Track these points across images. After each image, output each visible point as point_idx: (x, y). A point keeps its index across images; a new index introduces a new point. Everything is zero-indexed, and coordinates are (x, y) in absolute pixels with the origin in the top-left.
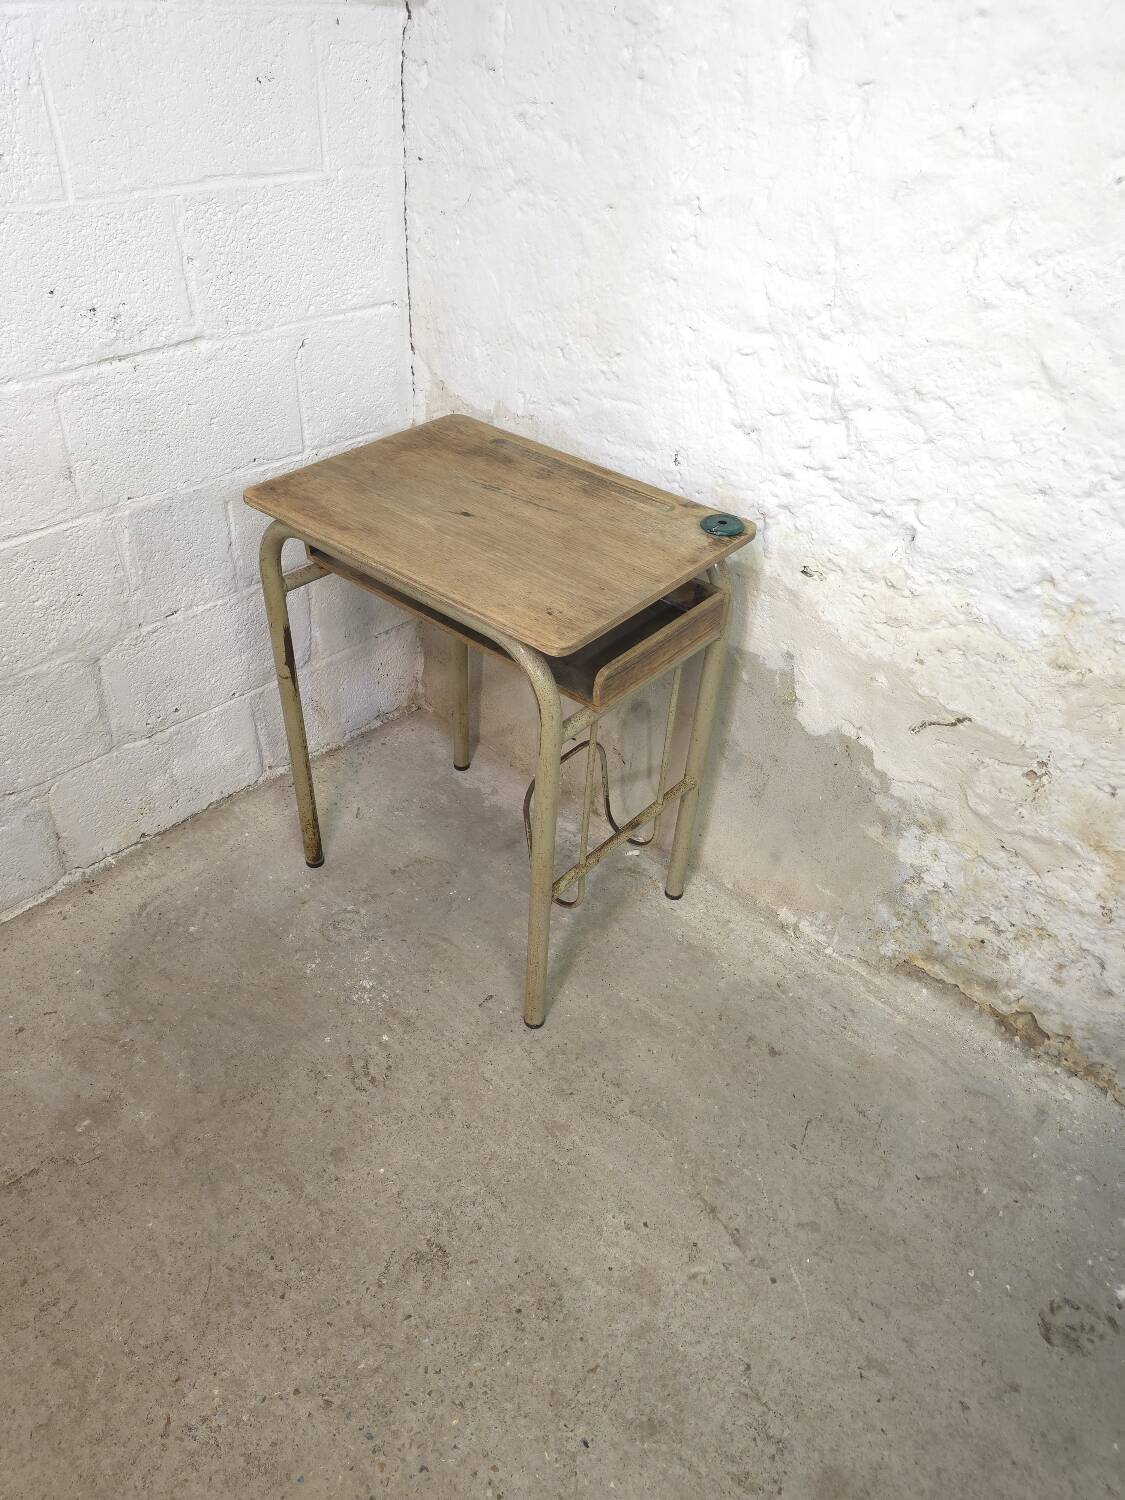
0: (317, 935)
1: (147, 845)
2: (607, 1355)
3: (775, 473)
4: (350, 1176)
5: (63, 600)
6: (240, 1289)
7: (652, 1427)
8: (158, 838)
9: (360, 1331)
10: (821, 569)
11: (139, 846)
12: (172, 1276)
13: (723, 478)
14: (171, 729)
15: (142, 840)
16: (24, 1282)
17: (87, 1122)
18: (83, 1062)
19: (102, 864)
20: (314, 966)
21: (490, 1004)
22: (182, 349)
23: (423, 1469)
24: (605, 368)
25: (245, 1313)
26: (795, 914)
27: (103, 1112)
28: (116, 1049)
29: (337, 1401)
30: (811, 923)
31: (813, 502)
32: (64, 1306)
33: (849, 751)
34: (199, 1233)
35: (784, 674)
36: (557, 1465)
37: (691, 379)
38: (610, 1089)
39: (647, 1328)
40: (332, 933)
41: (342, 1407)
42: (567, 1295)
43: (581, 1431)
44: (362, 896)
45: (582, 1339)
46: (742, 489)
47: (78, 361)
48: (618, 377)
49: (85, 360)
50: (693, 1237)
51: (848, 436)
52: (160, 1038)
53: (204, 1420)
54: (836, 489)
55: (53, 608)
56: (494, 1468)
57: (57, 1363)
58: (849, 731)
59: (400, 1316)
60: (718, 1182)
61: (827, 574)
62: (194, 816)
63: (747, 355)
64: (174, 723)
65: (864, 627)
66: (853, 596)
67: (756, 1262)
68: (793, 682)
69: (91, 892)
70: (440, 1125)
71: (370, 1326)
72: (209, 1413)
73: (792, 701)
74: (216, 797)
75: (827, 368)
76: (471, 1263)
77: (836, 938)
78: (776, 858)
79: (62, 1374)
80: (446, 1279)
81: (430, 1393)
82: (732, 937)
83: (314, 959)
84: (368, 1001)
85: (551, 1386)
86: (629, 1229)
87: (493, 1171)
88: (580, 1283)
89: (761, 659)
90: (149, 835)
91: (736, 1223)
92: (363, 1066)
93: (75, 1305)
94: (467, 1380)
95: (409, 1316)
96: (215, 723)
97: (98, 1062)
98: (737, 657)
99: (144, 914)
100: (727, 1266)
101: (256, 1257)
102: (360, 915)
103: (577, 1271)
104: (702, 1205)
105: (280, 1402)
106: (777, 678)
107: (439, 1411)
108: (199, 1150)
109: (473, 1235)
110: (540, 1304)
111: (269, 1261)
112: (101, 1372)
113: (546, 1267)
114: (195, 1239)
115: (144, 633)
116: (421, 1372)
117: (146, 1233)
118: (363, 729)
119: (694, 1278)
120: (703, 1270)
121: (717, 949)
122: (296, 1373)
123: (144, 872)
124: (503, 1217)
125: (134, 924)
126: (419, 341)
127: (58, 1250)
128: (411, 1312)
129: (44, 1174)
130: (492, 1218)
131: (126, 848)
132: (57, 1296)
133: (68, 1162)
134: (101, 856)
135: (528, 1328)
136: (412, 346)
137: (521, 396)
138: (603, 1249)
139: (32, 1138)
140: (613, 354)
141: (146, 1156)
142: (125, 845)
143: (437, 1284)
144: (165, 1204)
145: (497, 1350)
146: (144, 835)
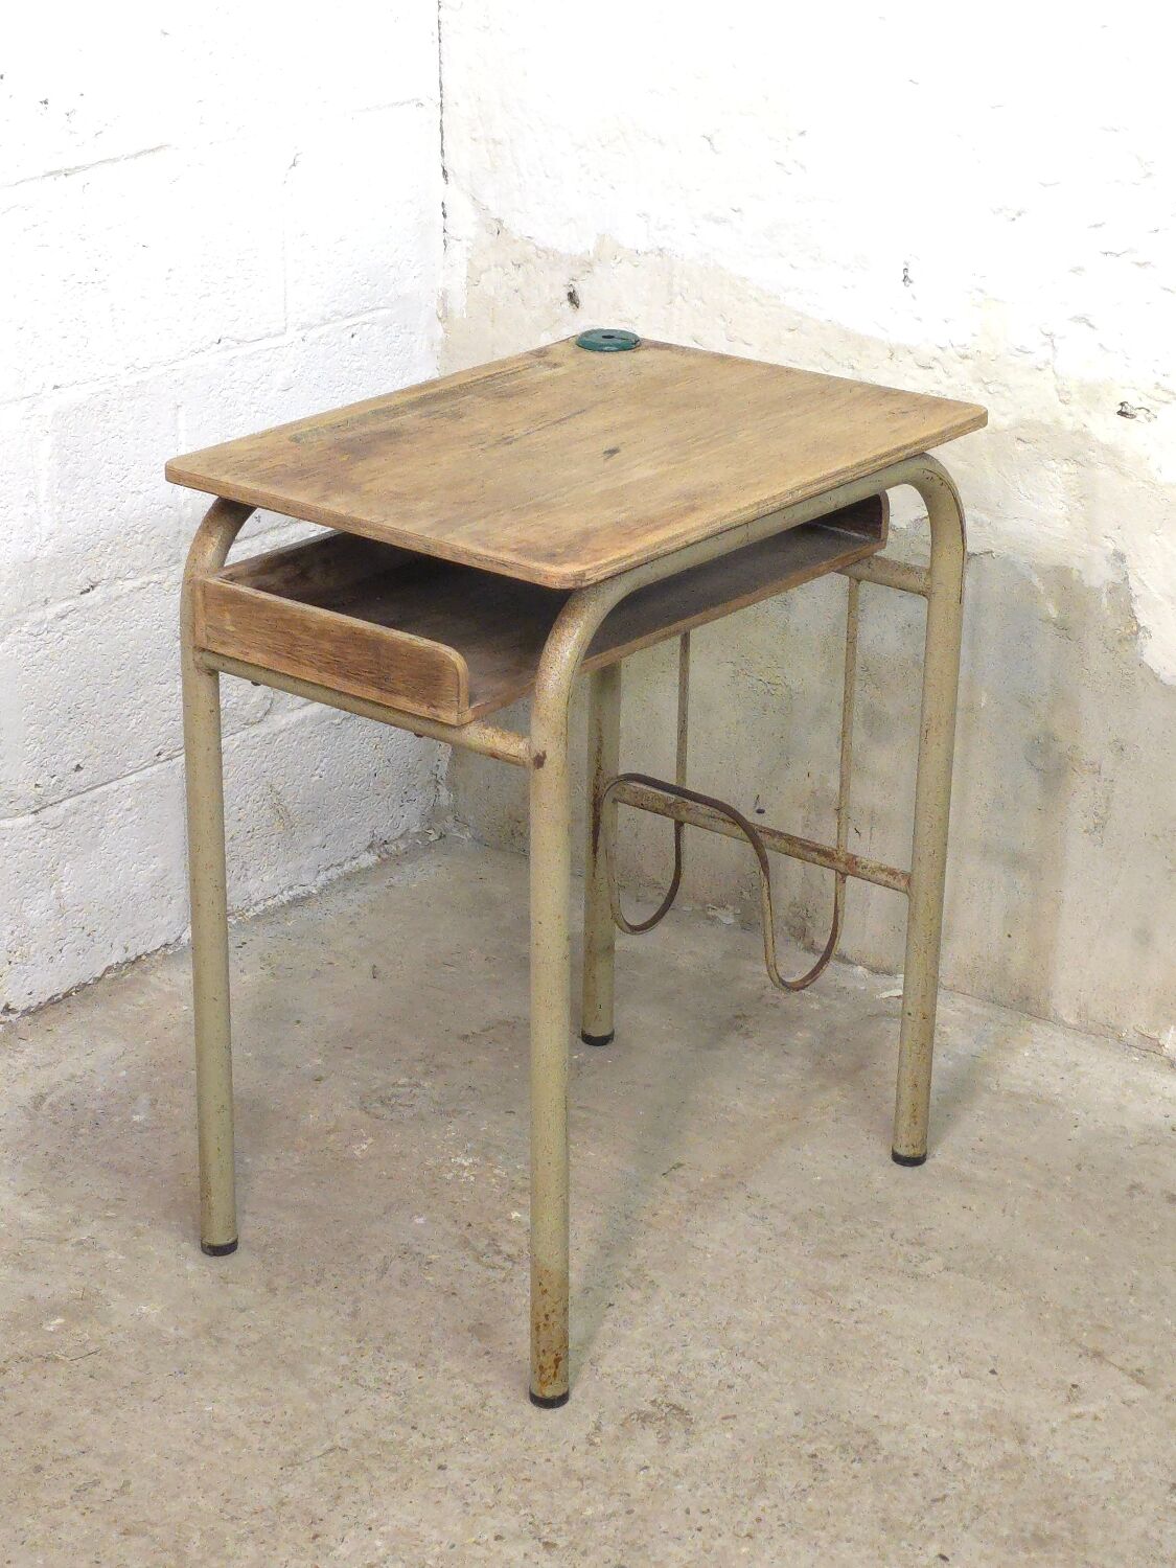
0: (356, 1112)
1: (9, 1027)
2: (957, 1486)
3: (1060, 270)
4: (511, 1348)
6: (374, 1456)
7: (1040, 1541)
8: (30, 1018)
9: (575, 1483)
10: (1146, 403)
12: (265, 1451)
13: (982, 290)
14: (67, 803)
17: (59, 1321)
18: (20, 1264)
20: (365, 1147)
21: (680, 1172)
22: (143, 161)
24: (782, 157)
25: (393, 1477)
27: (83, 1307)
28: (68, 1248)
29: (561, 1542)
32: (110, 1485)
34: (290, 1412)
35: (1114, 589)
38: (907, 1248)
39: (1007, 1464)
40: (382, 1111)
41: (572, 1546)
42: (885, 1439)
43: (934, 1549)
44: (420, 1068)
45: (916, 1475)
46: (1014, 302)
47: (20, 174)
48: (803, 167)
49: (26, 173)
50: (1072, 1380)
51: (1157, 197)
52: (138, 1234)
54: (1150, 279)
57: (126, 1532)
59: (631, 1468)
60: (1102, 1328)
61: (1159, 409)
62: (82, 987)
68: (1131, 599)
70: (636, 1295)
71: (589, 1478)
73: (1132, 633)
74: (117, 957)
76: (726, 1418)
78: (1144, 937)
79: (136, 1542)
80: (692, 1433)
81: (699, 1530)
82: (1084, 1081)
83: (362, 1139)
84: (472, 1179)
85: (880, 1515)
86: (967, 1377)
87: (738, 1335)
88: (902, 1428)
89: (1075, 574)
90: (13, 1011)
91: (1138, 1364)
92: (489, 1244)
93: (127, 1483)
94: (751, 1516)
95: (646, 1467)
96: (127, 806)
97: (47, 1262)
98: (1036, 580)
99: (45, 1106)
100: (1128, 1404)
101: (389, 1428)
102: (424, 1088)
103: (895, 1418)
104: (1081, 1351)
105: (478, 1547)
106: (1105, 600)
107: (718, 1543)
108: (254, 1336)
109: (721, 1394)
110: (844, 1448)
111: (411, 1431)
112: (196, 1536)
113: (845, 1417)
114: (286, 1417)
115: (50, 617)
116: (680, 1513)
117: (207, 1415)
118: (346, 867)
119: (1079, 1416)
120: (1092, 1409)
121: (1061, 1095)
122: (491, 1522)
123: (21, 1061)
124: (765, 1376)
125: (32, 1118)
126: (458, 161)
127: (76, 1439)
128: (648, 1463)
129: (15, 1373)
130: (747, 1377)
132: (96, 1478)
133: (47, 1359)
135: (832, 1469)
136: (444, 171)
137: (642, 221)
138: (930, 1397)
140: (793, 135)
141: (171, 1347)
143: (678, 1437)
144: (223, 1389)
145: (791, 1488)
146: (7, 1009)
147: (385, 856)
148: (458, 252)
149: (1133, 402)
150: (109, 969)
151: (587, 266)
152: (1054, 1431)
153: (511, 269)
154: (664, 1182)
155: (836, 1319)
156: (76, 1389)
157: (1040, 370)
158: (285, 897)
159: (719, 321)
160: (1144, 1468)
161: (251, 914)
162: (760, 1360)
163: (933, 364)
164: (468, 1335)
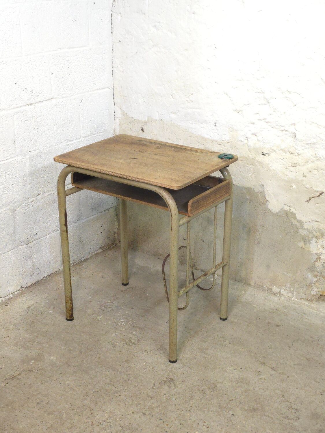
0: (99, 309)
1: (23, 291)
2: (235, 397)
3: (249, 123)
4: (134, 366)
5: (8, 186)
6: (104, 393)
7: (254, 410)
8: (27, 289)
9: (150, 399)
10: (268, 152)
11: (20, 291)
12: (80, 393)
13: (232, 128)
14: (34, 242)
15: (21, 289)
17: (33, 361)
18: (24, 348)
19: (8, 297)
23: (181, 424)
24: (188, 99)
26: (279, 288)
27: (38, 358)
28: (35, 343)
29: (147, 413)
30: (285, 290)
31: (262, 131)
32: (45, 402)
33: (288, 215)
34: (85, 383)
35: (261, 192)
36: (225, 420)
37: (218, 98)
38: (221, 339)
39: (246, 391)
40: (105, 309)
41: (150, 414)
42: (218, 386)
43: (231, 412)
44: (112, 299)
45: (226, 394)
46: (239, 131)
47: (20, 105)
48: (192, 102)
50: (258, 370)
51: (270, 108)
52: (51, 340)
53: (104, 421)
54: (269, 125)
55: (5, 189)
56: (204, 422)
57: (49, 414)
58: (286, 208)
59: (162, 394)
60: (264, 357)
61: (271, 153)
62: (38, 281)
63: (235, 88)
64: (36, 240)
65: (285, 169)
66: (280, 159)
67: (281, 374)
68: (265, 195)
69: (7, 306)
71: (153, 397)
72: (105, 419)
73: (265, 202)
74: (46, 274)
75: (261, 88)
76: (183, 381)
77: (295, 293)
78: (268, 267)
79: (51, 416)
80: (175, 385)
81: (178, 409)
82: (256, 298)
83: (100, 316)
84: (125, 324)
85: (218, 404)
86: (236, 370)
88: (222, 383)
89: (253, 189)
90: (23, 287)
91: (272, 366)
92: (129, 340)
93: (49, 401)
94: (190, 406)
95: (165, 394)
96: (48, 242)
97: (30, 347)
98: (244, 190)
99: (30, 309)
100: (271, 375)
101: (108, 386)
102: (113, 303)
103: (220, 380)
104: (260, 363)
105: (128, 415)
106: (259, 194)
107: (183, 412)
108: (77, 364)
109: (182, 375)
110: (209, 388)
111: (113, 387)
112: (64, 414)
113: (209, 380)
115: (29, 202)
116: (173, 405)
117: (66, 384)
118: (96, 252)
119: (261, 379)
120: (263, 377)
121: (251, 302)
122: (131, 409)
123: (25, 299)
124: (191, 371)
125: (27, 312)
126: (117, 101)
127: (37, 390)
129: (23, 374)
130: (187, 371)
131: (16, 292)
132: (42, 400)
133: (31, 371)
134: (8, 294)
135: (207, 393)
136: (114, 103)
137: (157, 113)
138: (228, 375)
139: (15, 367)
140: (190, 94)
141: (58, 367)
142: (16, 290)
143: (172, 386)
144: (70, 377)
145: (198, 398)
146: (22, 287)
147: (104, 250)
148: (117, 120)
149: (265, 152)
150: (44, 277)
151: (146, 123)
152: (255, 382)
153: (129, 124)
155: (206, 356)
156: (37, 378)
157: (245, 145)
158: (83, 259)
159: (175, 135)
160: (276, 391)
161: (75, 263)
162: (190, 367)
163: (221, 144)
164: (125, 363)
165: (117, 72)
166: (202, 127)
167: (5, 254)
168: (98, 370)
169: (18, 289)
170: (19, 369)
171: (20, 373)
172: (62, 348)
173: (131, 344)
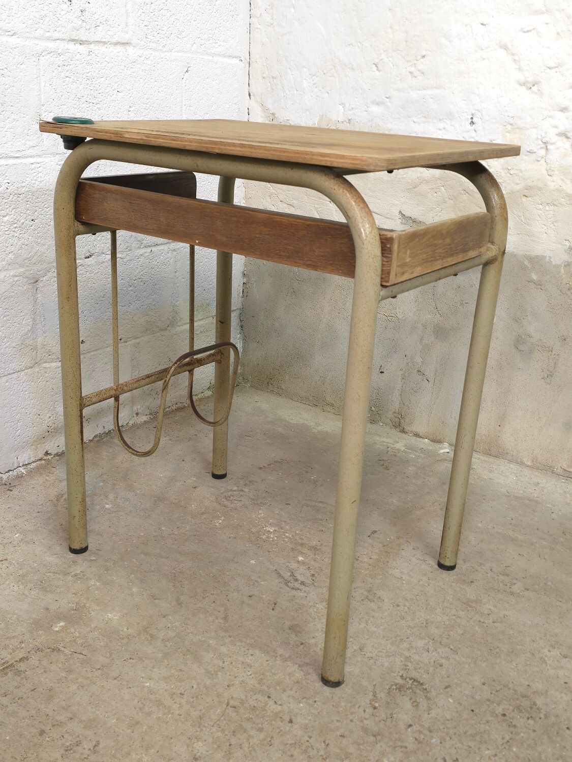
0: (215, 504)
1: (48, 462)
3: (554, 110)
4: (313, 641)
6: (249, 720)
8: (57, 458)
9: (372, 739)
11: (43, 462)
12: (182, 716)
13: (511, 124)
15: (45, 458)
16: (42, 732)
17: (62, 624)
18: (43, 588)
19: (15, 473)
20: (221, 521)
21: (375, 535)
22: (119, 48)
24: (413, 69)
25: (262, 736)
27: (75, 616)
28: (70, 578)
32: (87, 745)
34: (195, 686)
35: (568, 265)
37: (484, 59)
38: (502, 577)
40: (226, 503)
42: (539, 701)
44: (242, 482)
45: (568, 728)
46: (528, 129)
47: (57, 35)
48: (423, 73)
49: (60, 35)
52: (107, 570)
59: (402, 726)
63: (528, 31)
69: (11, 491)
70: (373, 605)
71: (379, 735)
74: (100, 431)
76: (445, 687)
80: (430, 699)
82: (546, 491)
83: (218, 518)
84: (276, 538)
86: (566, 658)
87: (433, 630)
88: (545, 693)
89: (548, 258)
90: (50, 454)
92: (291, 576)
93: (98, 744)
95: (410, 726)
96: (106, 361)
97: (57, 587)
98: (526, 263)
101: (254, 697)
102: (245, 492)
103: (539, 686)
106: (562, 270)
108: (171, 634)
109: (438, 670)
110: (519, 709)
111: (267, 699)
113: (511, 686)
114: (193, 690)
117: (146, 690)
121: (538, 497)
123: (51, 478)
124: (457, 657)
125: (55, 506)
126: (256, 88)
127: (66, 708)
128: (411, 722)
129: (34, 660)
130: (447, 658)
131: (33, 462)
132: (78, 739)
133: (54, 650)
134: (16, 465)
135: (518, 725)
136: (249, 94)
137: (341, 107)
138: (552, 672)
139: (14, 637)
140: (419, 57)
141: (125, 641)
142: (33, 459)
143: (423, 703)
144: (155, 670)
145: (500, 742)
146: (47, 453)
147: (215, 392)
150: (95, 436)
154: (370, 541)
155: (482, 620)
156: (69, 671)
157: (538, 161)
162: (451, 647)
164: (289, 632)
165: (259, 26)
166: (440, 130)
167: (10, 377)
168: (224, 649)
169: (40, 456)
170: (23, 645)
171: (25, 655)
172: (135, 590)
173: (297, 585)
